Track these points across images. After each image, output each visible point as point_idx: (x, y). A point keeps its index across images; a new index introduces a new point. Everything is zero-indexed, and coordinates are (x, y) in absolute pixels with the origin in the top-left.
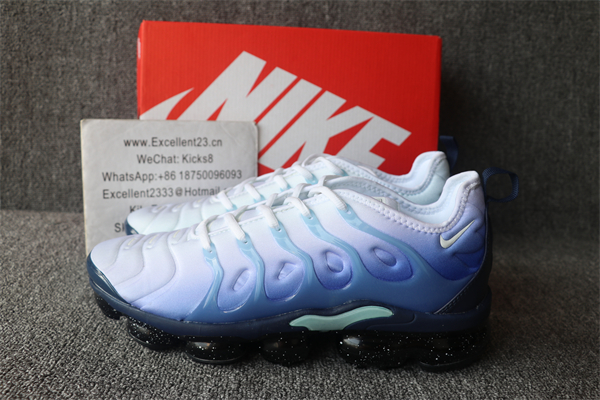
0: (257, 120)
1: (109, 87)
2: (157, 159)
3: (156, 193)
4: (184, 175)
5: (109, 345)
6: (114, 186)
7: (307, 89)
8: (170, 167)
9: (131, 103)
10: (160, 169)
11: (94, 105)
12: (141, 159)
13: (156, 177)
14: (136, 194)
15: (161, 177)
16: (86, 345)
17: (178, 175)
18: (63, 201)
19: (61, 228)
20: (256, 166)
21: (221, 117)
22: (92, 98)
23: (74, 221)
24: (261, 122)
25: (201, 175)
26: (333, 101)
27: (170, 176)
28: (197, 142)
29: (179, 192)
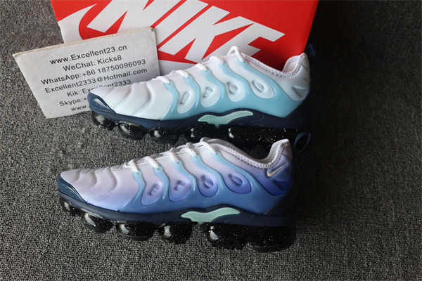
2: (78, 66)
3: (83, 83)
4: (101, 70)
6: (52, 85)
8: (90, 69)
10: (84, 70)
12: (66, 68)
13: (80, 75)
14: (69, 86)
15: (84, 75)
17: (97, 72)
20: (156, 54)
25: (115, 68)
26: (218, 12)
27: (91, 73)
28: (107, 51)
29: (100, 80)
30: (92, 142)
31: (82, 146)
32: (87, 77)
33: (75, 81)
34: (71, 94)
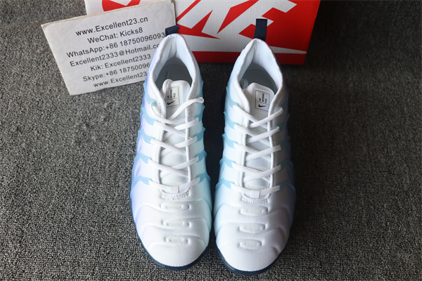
2: (102, 38)
3: (106, 57)
4: (123, 43)
6: (76, 59)
8: (113, 41)
10: (107, 42)
12: (91, 40)
13: (103, 48)
14: (93, 60)
15: (107, 48)
17: (119, 44)
25: (136, 41)
27: (113, 45)
28: (129, 22)
29: (121, 53)
30: (114, 116)
31: (105, 119)
32: (110, 51)
33: (98, 54)
34: (95, 68)
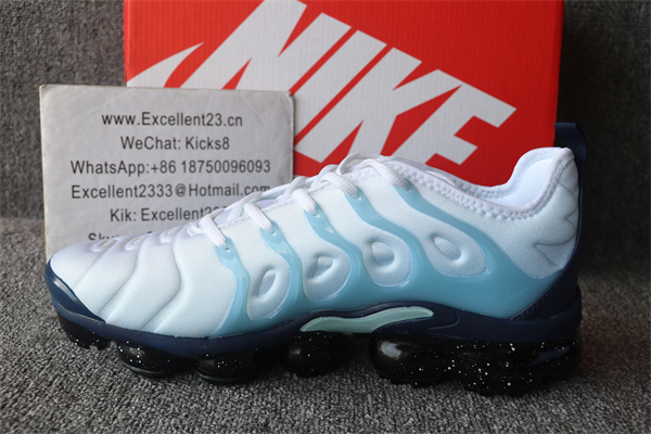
0: (293, 90)
1: (86, 41)
2: (150, 143)
3: (148, 191)
4: (188, 166)
5: (68, 406)
6: (87, 180)
7: (365, 45)
8: (168, 155)
9: (117, 65)
10: (155, 156)
11: (64, 65)
12: (127, 143)
13: (147, 169)
14: (119, 193)
15: (155, 169)
16: (35, 406)
17: (179, 167)
18: (20, 202)
19: (14, 241)
20: (291, 155)
21: (242, 85)
22: (61, 56)
23: (32, 231)
24: (298, 94)
25: (213, 167)
26: (401, 62)
27: (168, 167)
28: (207, 120)
29: (181, 191)
32: (158, 178)
33: (134, 181)
34: (119, 215)
